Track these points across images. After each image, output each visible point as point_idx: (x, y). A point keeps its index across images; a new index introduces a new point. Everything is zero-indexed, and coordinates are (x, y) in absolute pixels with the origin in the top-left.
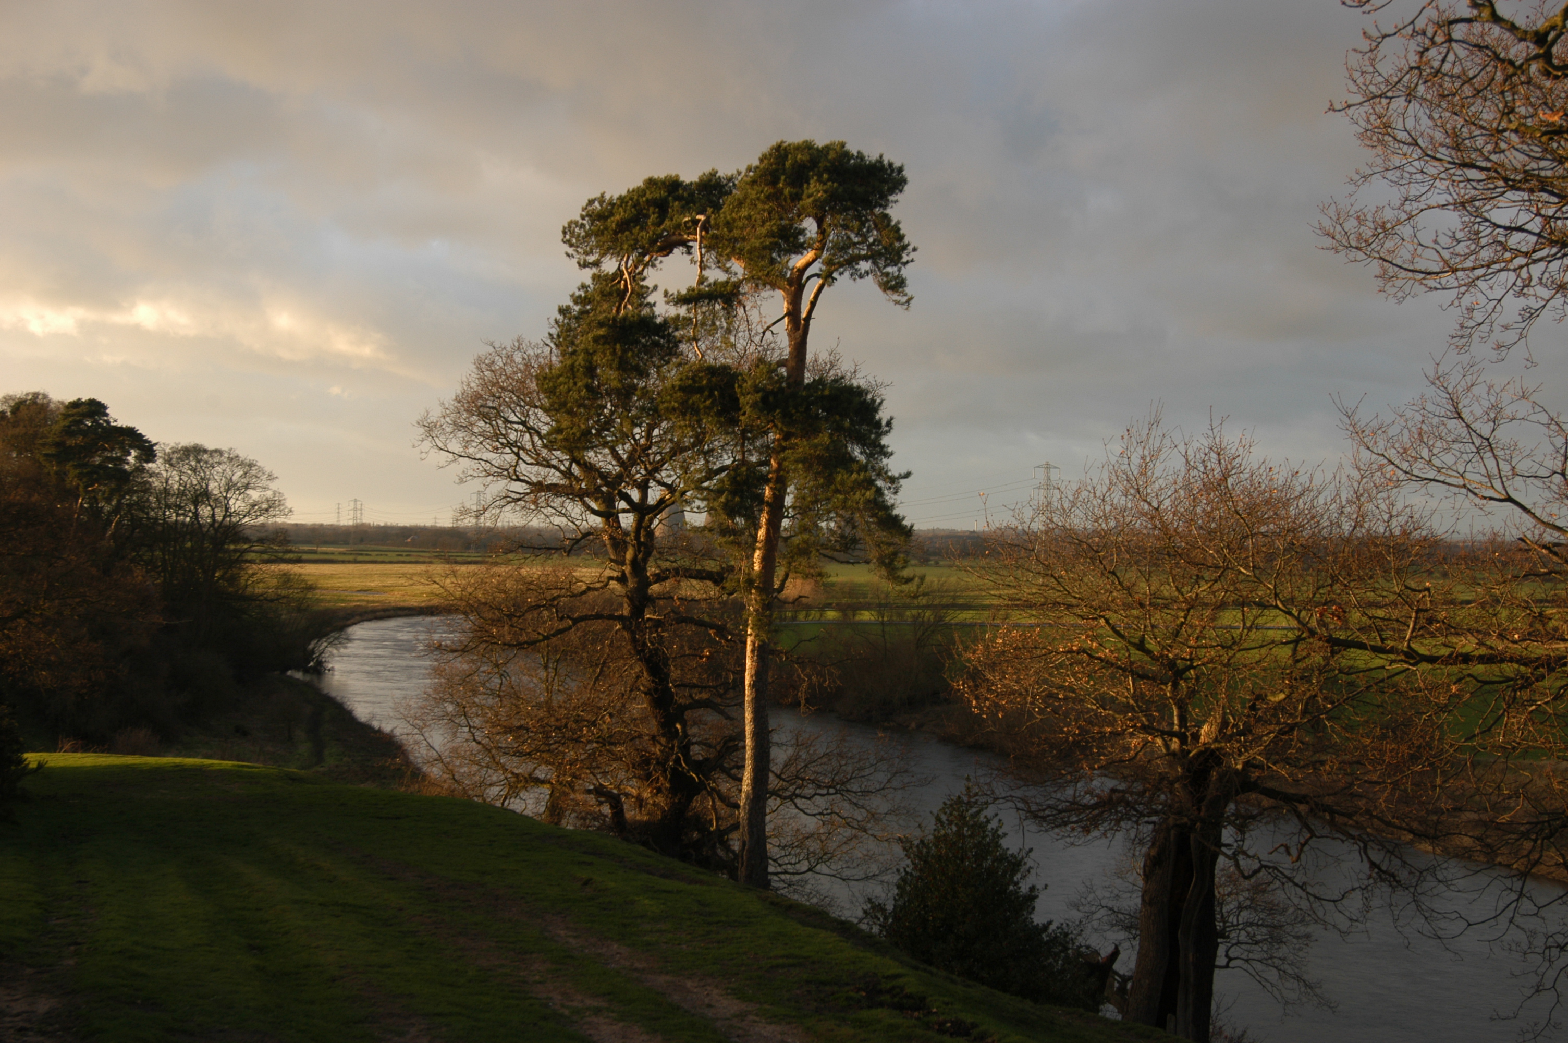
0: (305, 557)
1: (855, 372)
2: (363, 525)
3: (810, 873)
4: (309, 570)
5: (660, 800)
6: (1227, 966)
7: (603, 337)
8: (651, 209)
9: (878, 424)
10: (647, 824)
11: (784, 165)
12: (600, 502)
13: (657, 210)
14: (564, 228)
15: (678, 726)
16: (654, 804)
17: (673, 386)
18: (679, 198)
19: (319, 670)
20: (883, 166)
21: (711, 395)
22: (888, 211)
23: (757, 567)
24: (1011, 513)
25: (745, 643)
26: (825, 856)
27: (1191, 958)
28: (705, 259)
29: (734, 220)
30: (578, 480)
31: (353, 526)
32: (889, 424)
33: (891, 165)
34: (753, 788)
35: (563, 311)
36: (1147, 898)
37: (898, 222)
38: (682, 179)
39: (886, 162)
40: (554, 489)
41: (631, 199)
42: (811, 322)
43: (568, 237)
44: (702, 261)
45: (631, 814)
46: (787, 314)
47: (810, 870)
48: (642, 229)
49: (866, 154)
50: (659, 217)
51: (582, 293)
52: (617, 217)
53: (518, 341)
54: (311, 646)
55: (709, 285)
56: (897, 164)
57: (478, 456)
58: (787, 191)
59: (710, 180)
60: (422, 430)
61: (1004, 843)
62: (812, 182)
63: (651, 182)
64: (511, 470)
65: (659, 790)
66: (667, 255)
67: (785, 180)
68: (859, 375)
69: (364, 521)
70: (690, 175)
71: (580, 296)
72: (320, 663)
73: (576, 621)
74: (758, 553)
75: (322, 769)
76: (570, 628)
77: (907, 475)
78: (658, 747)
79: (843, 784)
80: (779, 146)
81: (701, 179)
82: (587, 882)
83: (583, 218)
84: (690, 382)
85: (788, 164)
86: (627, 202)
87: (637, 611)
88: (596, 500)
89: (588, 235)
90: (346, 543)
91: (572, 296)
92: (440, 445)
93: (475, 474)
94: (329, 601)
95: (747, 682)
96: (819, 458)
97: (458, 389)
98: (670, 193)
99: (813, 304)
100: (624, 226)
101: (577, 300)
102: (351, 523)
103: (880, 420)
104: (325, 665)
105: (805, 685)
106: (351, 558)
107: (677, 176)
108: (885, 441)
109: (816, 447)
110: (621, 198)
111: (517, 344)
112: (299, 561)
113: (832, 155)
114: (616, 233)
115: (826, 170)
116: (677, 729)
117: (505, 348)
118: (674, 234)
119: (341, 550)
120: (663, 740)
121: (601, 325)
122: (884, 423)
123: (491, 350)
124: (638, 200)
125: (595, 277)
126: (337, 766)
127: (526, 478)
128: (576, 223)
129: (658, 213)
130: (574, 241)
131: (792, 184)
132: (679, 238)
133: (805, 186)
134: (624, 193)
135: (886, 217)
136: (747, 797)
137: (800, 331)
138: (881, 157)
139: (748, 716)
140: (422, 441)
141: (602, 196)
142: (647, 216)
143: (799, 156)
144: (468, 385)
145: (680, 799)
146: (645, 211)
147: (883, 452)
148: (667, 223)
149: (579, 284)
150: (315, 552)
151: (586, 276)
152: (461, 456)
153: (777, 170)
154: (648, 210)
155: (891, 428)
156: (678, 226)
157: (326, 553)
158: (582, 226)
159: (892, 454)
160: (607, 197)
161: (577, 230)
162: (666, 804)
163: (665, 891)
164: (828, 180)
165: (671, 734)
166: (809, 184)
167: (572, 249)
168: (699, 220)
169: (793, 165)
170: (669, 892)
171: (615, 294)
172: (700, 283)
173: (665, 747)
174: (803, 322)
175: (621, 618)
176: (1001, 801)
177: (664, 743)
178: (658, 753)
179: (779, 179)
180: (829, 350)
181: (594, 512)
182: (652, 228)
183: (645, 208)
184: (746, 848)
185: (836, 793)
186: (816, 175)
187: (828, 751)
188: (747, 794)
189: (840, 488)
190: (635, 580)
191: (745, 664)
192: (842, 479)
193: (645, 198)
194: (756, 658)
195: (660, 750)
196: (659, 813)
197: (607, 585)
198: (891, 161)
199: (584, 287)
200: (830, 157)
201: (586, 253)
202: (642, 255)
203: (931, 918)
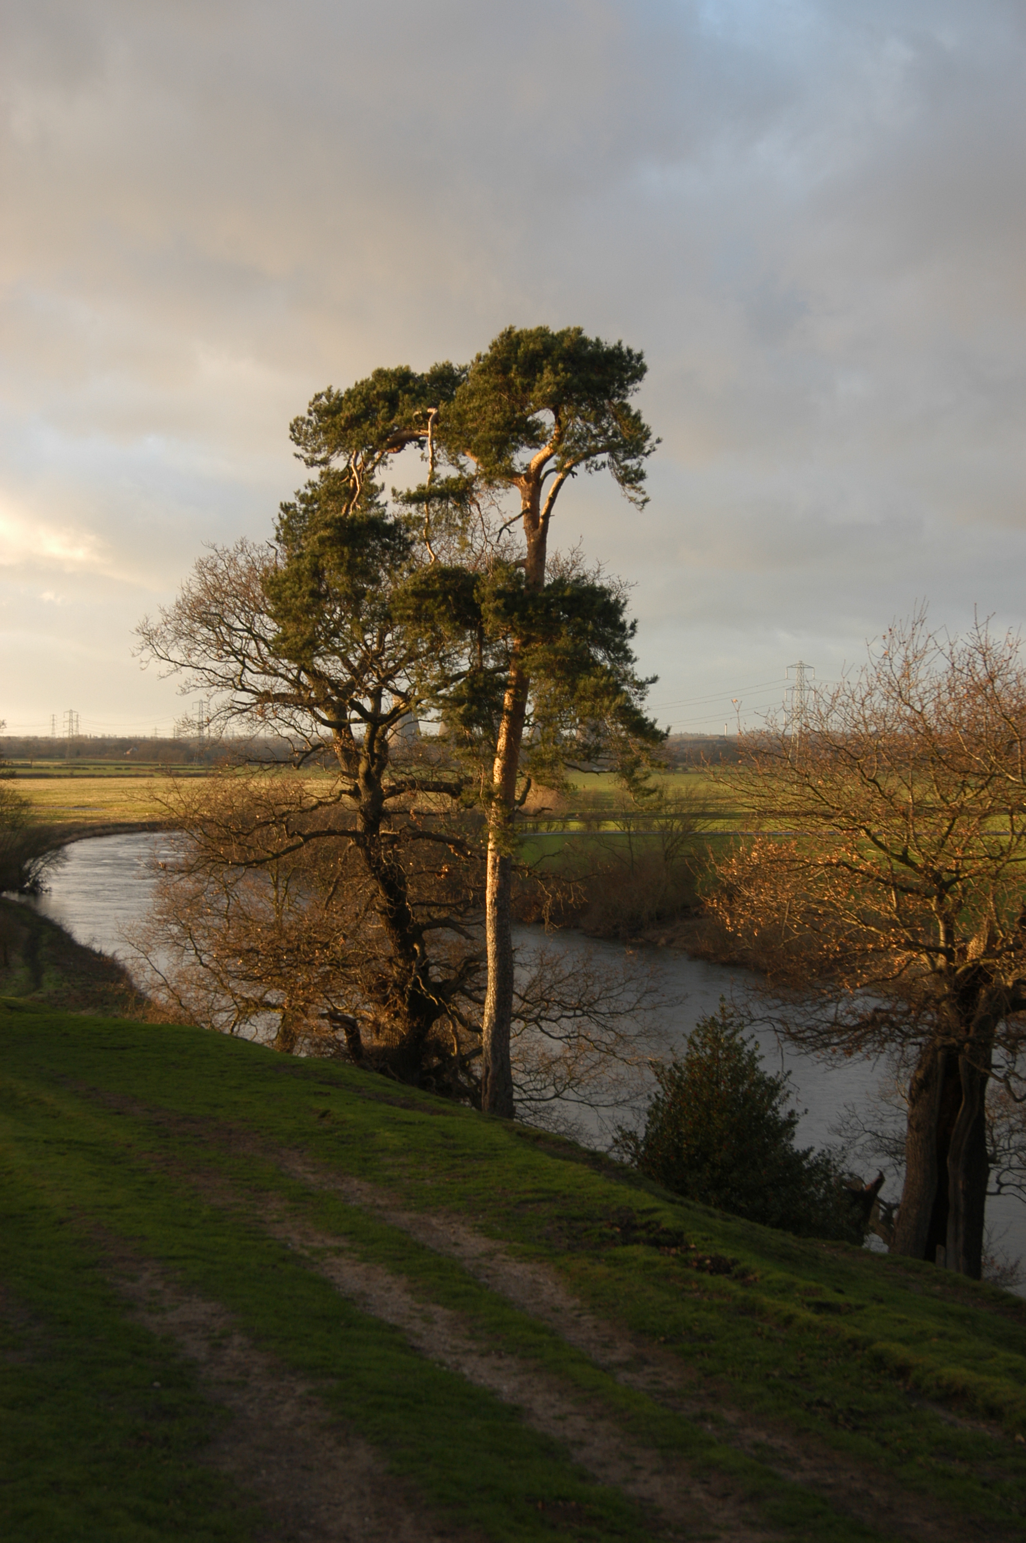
0: (19, 771)
1: (598, 572)
2: (79, 737)
3: (557, 1099)
4: (23, 786)
5: (399, 1024)
6: (998, 1193)
7: (329, 538)
8: (381, 403)
9: (622, 627)
10: (385, 1049)
11: (516, 353)
12: (330, 712)
13: (387, 404)
14: (292, 425)
15: (416, 947)
16: (392, 1029)
17: (406, 591)
18: (410, 391)
19: (35, 890)
20: (621, 353)
21: (445, 599)
22: (627, 401)
23: (497, 780)
24: (764, 720)
25: (486, 859)
26: (574, 1081)
27: (961, 1187)
28: (436, 455)
29: (465, 412)
30: (306, 688)
31: (69, 739)
32: (633, 627)
33: (629, 351)
34: (496, 1012)
35: (286, 508)
36: (913, 1124)
37: (638, 413)
38: (413, 371)
39: (624, 349)
40: (281, 698)
41: (360, 393)
42: (551, 519)
43: (296, 434)
44: (433, 458)
45: (368, 1039)
46: (525, 512)
47: (556, 1096)
48: (371, 424)
49: (603, 340)
50: (389, 411)
51: (309, 492)
52: (346, 413)
53: (242, 543)
54: (26, 866)
55: (441, 483)
56: (636, 351)
57: (201, 665)
58: (518, 381)
59: (443, 372)
60: (142, 638)
61: (761, 1066)
62: (545, 371)
63: (380, 374)
64: (236, 680)
65: (397, 1014)
66: (399, 451)
67: (517, 370)
68: (602, 575)
69: (80, 733)
70: (421, 367)
71: (305, 495)
72: (36, 884)
73: (307, 838)
74: (498, 762)
75: (40, 995)
76: (301, 845)
77: (654, 680)
78: (395, 968)
79: (591, 1005)
80: (510, 333)
81: (433, 372)
82: (324, 1115)
83: (310, 414)
84: (424, 586)
85: (520, 352)
86: (356, 397)
87: (372, 826)
88: (326, 710)
89: (316, 432)
90: (62, 756)
91: (297, 493)
92: (161, 654)
93: (199, 685)
94: (45, 818)
95: (488, 900)
96: (561, 664)
97: (178, 595)
98: (400, 386)
99: (552, 500)
100: (354, 422)
101: (303, 498)
102: (66, 735)
103: (625, 622)
104: (42, 885)
105: (549, 902)
106: (67, 772)
107: (408, 368)
108: (630, 645)
109: (557, 651)
110: (348, 392)
111: (240, 546)
112: (13, 776)
113: (567, 343)
114: (345, 430)
115: (561, 358)
116: (415, 950)
117: (228, 551)
118: (405, 429)
119: (57, 763)
120: (400, 962)
121: (327, 526)
122: (628, 625)
123: (213, 553)
124: (367, 394)
125: (322, 474)
126: (56, 992)
127: (253, 688)
128: (303, 419)
129: (389, 407)
130: (302, 439)
131: (524, 374)
132: (411, 433)
133: (538, 376)
134: (352, 386)
135: (627, 407)
136: (490, 1021)
137: (539, 530)
138: (620, 343)
139: (490, 935)
140: (142, 649)
141: (329, 390)
142: (376, 411)
143: (531, 346)
144: (189, 591)
145: (418, 1024)
146: (374, 406)
147: (629, 657)
148: (398, 418)
149: (306, 481)
150: (29, 767)
151: (314, 474)
152: (183, 665)
153: (508, 359)
154: (378, 404)
155: (635, 631)
156: (409, 421)
157: (42, 768)
158: (309, 423)
159: (635, 660)
160: (334, 391)
161: (304, 427)
162: (405, 1029)
163: (406, 1123)
164: (563, 370)
165: (409, 955)
166: (542, 372)
167: (300, 448)
168: (430, 414)
169: (525, 354)
170: (410, 1123)
171: (343, 493)
172: (432, 480)
173: (402, 968)
174: (541, 521)
175: (354, 834)
176: (759, 1022)
177: (401, 965)
178: (396, 975)
179: (511, 368)
180: (572, 549)
181: (324, 723)
182: (382, 423)
183: (374, 403)
184: (490, 1074)
185: (583, 1015)
186: (550, 364)
187: (574, 971)
188: (490, 1017)
189: (583, 694)
190: (369, 794)
191: (486, 880)
192: (585, 685)
193: (375, 392)
194: (497, 874)
195: (397, 972)
196: (397, 1038)
197: (339, 799)
198: (631, 347)
199: (311, 485)
200: (565, 345)
201: (314, 451)
202: (372, 452)
203: (685, 1146)
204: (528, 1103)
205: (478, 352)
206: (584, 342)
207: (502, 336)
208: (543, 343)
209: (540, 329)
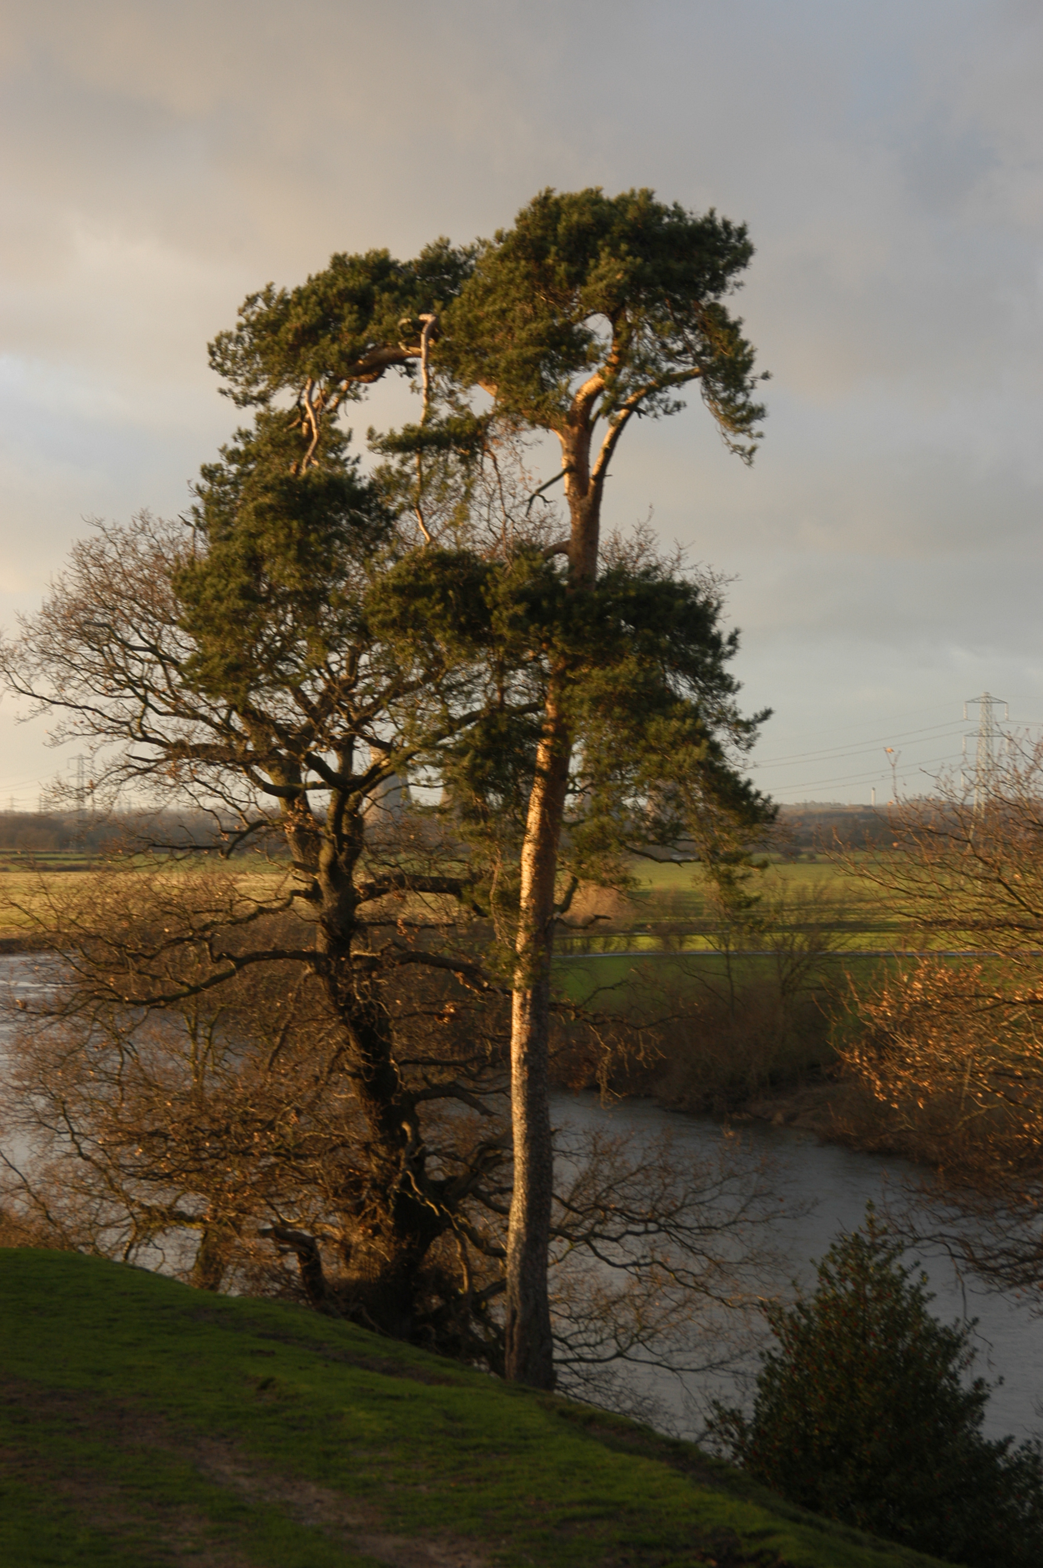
1: (679, 559)
3: (619, 1361)
5: (379, 1245)
7: (271, 507)
8: (347, 306)
9: (715, 642)
10: (358, 1282)
11: (555, 229)
12: (276, 772)
13: (356, 307)
14: (210, 347)
15: (406, 1127)
16: (369, 1253)
17: (388, 587)
18: (391, 288)
20: (714, 228)
22: (724, 301)
24: (934, 782)
26: (645, 1332)
28: (434, 384)
29: (477, 319)
30: (240, 737)
32: (733, 640)
33: (726, 225)
34: (527, 1226)
35: (209, 473)
38: (393, 256)
39: (719, 222)
40: (205, 754)
41: (314, 292)
42: (606, 481)
43: (219, 359)
44: (429, 389)
45: (332, 1268)
46: (569, 470)
47: (619, 1355)
48: (334, 340)
49: (686, 208)
50: (359, 319)
51: (241, 447)
52: (295, 323)
53: (142, 517)
55: (441, 424)
56: (736, 224)
57: (81, 703)
58: (561, 270)
59: (439, 256)
61: (931, 1309)
62: (602, 256)
63: (338, 261)
64: (134, 725)
65: (377, 1230)
66: (375, 380)
67: (557, 254)
68: (685, 564)
73: (241, 963)
74: (528, 848)
76: (232, 973)
77: (766, 717)
78: (375, 1160)
79: (670, 1215)
80: (546, 198)
81: (424, 256)
82: (265, 1385)
83: (240, 326)
84: (412, 578)
85: (561, 228)
86: (308, 297)
87: (339, 944)
88: (270, 769)
89: (249, 355)
91: (223, 450)
92: (21, 685)
93: (78, 731)
96: (621, 696)
97: (46, 596)
98: (375, 280)
99: (608, 453)
100: (308, 335)
101: (233, 456)
103: (720, 634)
105: (606, 1059)
107: (386, 252)
108: (728, 667)
109: (616, 679)
110: (298, 291)
111: (139, 523)
113: (631, 214)
114: (294, 348)
115: (624, 237)
116: (404, 1131)
117: (121, 530)
118: (385, 345)
120: (382, 1150)
121: (267, 489)
122: (725, 639)
123: (98, 533)
124: (325, 293)
125: (261, 419)
127: (159, 737)
128: (229, 336)
129: (358, 312)
130: (229, 364)
131: (570, 259)
132: (394, 351)
133: (592, 262)
134: (302, 283)
135: (721, 312)
136: (518, 1239)
137: (589, 497)
138: (712, 213)
141: (269, 289)
142: (340, 319)
143: (575, 217)
144: (63, 589)
145: (409, 1245)
146: (336, 311)
147: (727, 685)
148: (373, 328)
151: (247, 418)
152: (54, 702)
153: (543, 238)
154: (341, 308)
155: (736, 646)
156: (390, 333)
158: (240, 339)
159: (739, 687)
160: (277, 290)
161: (231, 347)
162: (389, 1252)
163: (390, 1397)
164: (629, 253)
165: (394, 1139)
166: (597, 259)
167: (225, 378)
168: (423, 323)
169: (569, 229)
170: (397, 1398)
171: (293, 443)
172: (427, 420)
173: (385, 1160)
174: (592, 482)
175: (312, 957)
176: (927, 1243)
177: (383, 1154)
178: (375, 1170)
179: (548, 252)
180: (637, 525)
181: (267, 788)
182: (350, 338)
183: (336, 306)
184: (518, 1321)
185: (659, 1231)
186: (608, 245)
187: (645, 1163)
188: (518, 1234)
189: (654, 743)
190: (335, 895)
191: (510, 1026)
192: (657, 730)
193: (335, 291)
194: (527, 1017)
195: (377, 1166)
196: (377, 1266)
197: (289, 903)
198: (728, 218)
199: (244, 435)
200: (629, 216)
201: (249, 383)
202: (335, 381)
203: (817, 1432)
204: (576, 1366)
205: (499, 228)
206: (658, 211)
207: (535, 203)
208: (594, 214)
209: (589, 192)
